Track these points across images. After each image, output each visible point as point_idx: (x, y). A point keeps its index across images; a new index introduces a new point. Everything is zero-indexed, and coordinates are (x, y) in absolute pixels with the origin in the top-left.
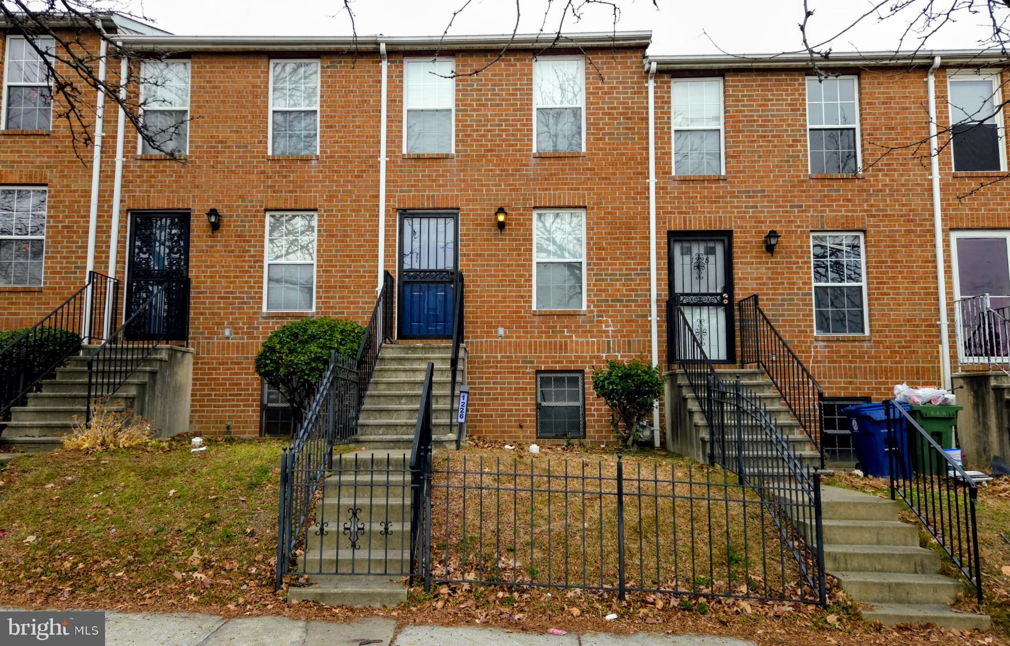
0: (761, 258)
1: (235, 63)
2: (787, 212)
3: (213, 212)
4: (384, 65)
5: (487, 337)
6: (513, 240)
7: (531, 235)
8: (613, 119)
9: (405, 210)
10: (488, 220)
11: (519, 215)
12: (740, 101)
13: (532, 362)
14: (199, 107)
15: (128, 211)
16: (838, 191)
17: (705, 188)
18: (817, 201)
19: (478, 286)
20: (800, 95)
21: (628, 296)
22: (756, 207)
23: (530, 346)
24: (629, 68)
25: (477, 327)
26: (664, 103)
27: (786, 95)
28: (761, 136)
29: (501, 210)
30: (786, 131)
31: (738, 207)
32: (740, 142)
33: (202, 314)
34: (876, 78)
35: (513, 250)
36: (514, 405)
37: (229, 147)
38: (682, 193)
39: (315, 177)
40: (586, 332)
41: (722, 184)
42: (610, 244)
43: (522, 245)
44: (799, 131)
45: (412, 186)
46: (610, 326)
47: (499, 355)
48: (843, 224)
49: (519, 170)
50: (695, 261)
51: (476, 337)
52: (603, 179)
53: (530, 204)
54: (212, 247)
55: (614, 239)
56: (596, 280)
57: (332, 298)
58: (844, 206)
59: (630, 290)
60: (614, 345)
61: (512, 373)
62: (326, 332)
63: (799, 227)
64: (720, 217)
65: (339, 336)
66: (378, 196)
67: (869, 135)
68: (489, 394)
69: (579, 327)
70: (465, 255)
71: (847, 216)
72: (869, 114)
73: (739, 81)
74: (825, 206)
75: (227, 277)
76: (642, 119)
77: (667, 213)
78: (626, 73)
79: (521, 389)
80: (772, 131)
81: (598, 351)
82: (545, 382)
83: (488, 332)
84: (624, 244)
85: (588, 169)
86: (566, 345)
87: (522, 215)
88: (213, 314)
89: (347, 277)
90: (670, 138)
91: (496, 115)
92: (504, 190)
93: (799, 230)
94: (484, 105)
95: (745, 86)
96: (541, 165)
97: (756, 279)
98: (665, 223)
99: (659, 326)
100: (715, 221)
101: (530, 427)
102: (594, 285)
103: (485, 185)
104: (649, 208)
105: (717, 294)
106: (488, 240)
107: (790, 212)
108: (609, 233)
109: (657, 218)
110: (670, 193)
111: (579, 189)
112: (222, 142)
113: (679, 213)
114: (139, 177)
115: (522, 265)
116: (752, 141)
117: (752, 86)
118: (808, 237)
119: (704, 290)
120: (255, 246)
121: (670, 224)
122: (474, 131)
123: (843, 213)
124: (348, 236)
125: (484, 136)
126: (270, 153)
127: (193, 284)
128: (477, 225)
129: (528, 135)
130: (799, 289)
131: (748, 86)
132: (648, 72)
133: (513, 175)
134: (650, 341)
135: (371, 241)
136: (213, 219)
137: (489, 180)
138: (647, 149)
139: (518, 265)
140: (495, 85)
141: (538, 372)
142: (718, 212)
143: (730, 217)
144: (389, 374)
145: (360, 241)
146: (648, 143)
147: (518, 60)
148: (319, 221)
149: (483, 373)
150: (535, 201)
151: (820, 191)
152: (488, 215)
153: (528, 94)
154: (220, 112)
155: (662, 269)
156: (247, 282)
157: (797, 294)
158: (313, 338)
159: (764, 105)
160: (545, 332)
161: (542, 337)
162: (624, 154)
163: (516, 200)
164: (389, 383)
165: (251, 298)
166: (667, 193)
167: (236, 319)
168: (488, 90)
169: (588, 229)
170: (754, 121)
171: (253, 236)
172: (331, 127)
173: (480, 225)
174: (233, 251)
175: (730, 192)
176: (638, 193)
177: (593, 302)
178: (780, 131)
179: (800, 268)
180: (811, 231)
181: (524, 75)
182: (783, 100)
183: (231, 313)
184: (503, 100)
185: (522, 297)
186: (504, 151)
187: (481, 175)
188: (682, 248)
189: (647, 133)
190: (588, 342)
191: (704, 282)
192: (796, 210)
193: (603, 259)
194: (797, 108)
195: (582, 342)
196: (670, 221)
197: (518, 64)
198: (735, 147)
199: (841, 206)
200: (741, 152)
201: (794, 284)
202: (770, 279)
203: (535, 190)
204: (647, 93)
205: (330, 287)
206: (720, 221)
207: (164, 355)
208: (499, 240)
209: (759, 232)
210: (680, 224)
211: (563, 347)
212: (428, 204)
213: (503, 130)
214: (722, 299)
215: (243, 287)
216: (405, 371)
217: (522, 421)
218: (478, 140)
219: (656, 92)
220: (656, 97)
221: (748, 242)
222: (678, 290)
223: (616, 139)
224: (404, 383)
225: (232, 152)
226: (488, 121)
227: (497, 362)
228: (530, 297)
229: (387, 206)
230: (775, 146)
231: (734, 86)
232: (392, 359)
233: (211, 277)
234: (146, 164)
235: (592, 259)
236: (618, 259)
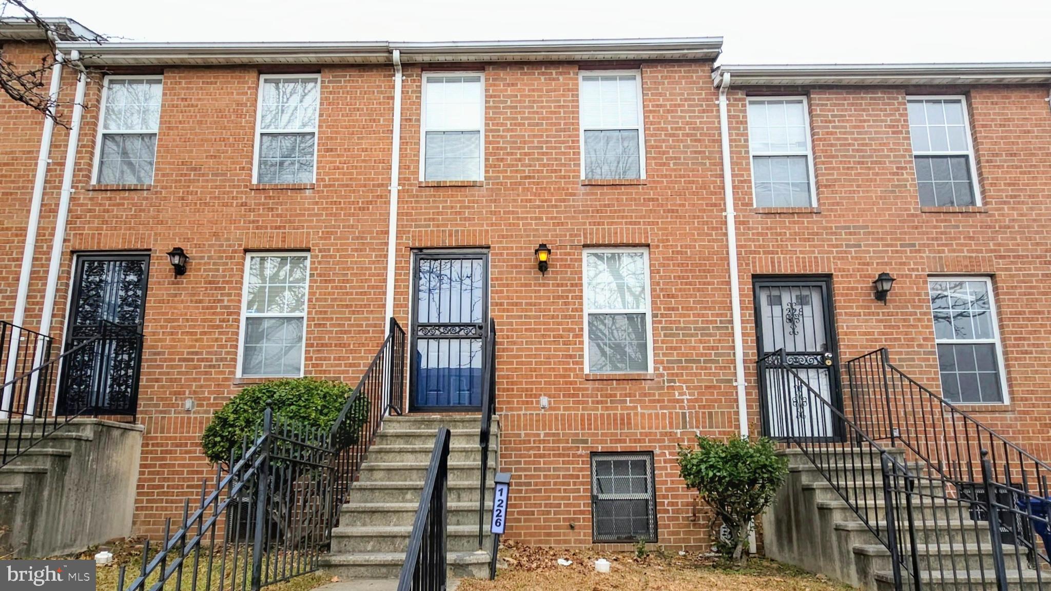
0: (869, 307)
1: (217, 77)
2: (897, 252)
3: (178, 252)
4: (398, 78)
5: (526, 409)
6: (558, 285)
7: (580, 279)
8: (678, 141)
9: (421, 249)
10: (526, 260)
11: (566, 254)
12: (830, 122)
13: (586, 442)
14: (169, 129)
15: (73, 252)
16: (958, 227)
17: (794, 223)
18: (933, 239)
19: (514, 343)
20: (901, 115)
21: (706, 355)
22: (860, 246)
23: (583, 420)
24: (694, 83)
25: (513, 396)
26: (739, 124)
27: (885, 115)
28: (859, 163)
29: (543, 247)
30: (889, 156)
31: (837, 246)
32: (833, 168)
33: (157, 380)
34: (988, 97)
35: (559, 297)
36: (563, 498)
37: (203, 175)
38: (767, 229)
39: (309, 209)
40: (654, 401)
41: (815, 218)
42: (680, 290)
43: (570, 291)
44: (904, 156)
45: (429, 220)
46: (684, 394)
47: (542, 433)
48: (967, 266)
49: (564, 200)
50: (785, 313)
51: (511, 409)
52: (669, 211)
53: (579, 241)
54: (176, 295)
55: (686, 284)
56: (665, 335)
57: (325, 359)
58: (966, 245)
59: (709, 348)
60: (691, 418)
61: (559, 455)
62: (300, 397)
63: (913, 270)
64: (816, 258)
65: (319, 403)
66: (387, 232)
67: (987, 161)
68: (529, 484)
69: (645, 395)
70: (497, 304)
71: (970, 257)
72: (985, 137)
73: (828, 99)
74: (943, 245)
75: (192, 334)
76: (714, 141)
77: (751, 252)
78: (692, 89)
79: (572, 476)
80: (871, 156)
81: (671, 427)
82: (603, 467)
83: (527, 403)
84: (699, 290)
85: (649, 200)
86: (629, 419)
87: (569, 254)
88: (171, 380)
89: (346, 332)
90: (748, 164)
91: (534, 136)
92: (545, 224)
93: (914, 274)
94: (520, 125)
95: (835, 105)
96: (592, 194)
97: (865, 334)
98: (747, 264)
99: (747, 394)
100: (810, 262)
101: (585, 527)
102: (663, 342)
103: (522, 219)
104: (727, 247)
105: (818, 354)
106: (526, 285)
107: (902, 252)
108: (679, 277)
109: (738, 259)
110: (753, 228)
111: (639, 223)
112: (195, 169)
113: (765, 253)
114: (90, 211)
115: (570, 317)
116: (848, 168)
117: (843, 105)
118: (925, 282)
119: (800, 349)
120: (229, 295)
121: (754, 266)
122: (508, 154)
123: (966, 254)
124: (348, 281)
125: (520, 160)
126: (255, 181)
127: (148, 341)
128: (512, 266)
129: (574, 160)
130: (920, 346)
131: (839, 105)
132: (718, 87)
133: (556, 206)
134: (737, 413)
135: (377, 287)
136: (176, 260)
137: (528, 212)
138: (722, 176)
139: (565, 317)
140: (534, 102)
141: (594, 454)
142: (813, 252)
143: (828, 258)
144: (391, 455)
145: (363, 287)
146: (722, 170)
147: (561, 73)
148: (312, 263)
149: (521, 456)
150: (585, 238)
151: (935, 227)
152: (526, 254)
153: (573, 112)
154: (196, 134)
155: (748, 322)
156: (217, 340)
157: (918, 353)
158: (281, 404)
159: (859, 127)
160: (602, 402)
161: (597, 409)
162: (693, 182)
163: (561, 236)
164: (389, 470)
165: (222, 360)
166: (749, 229)
167: (201, 387)
168: (525, 107)
169: (651, 272)
170: (849, 145)
171: (227, 282)
172: (331, 150)
173: (516, 267)
174: (201, 301)
175: (826, 228)
176: (713, 229)
177: (662, 362)
178: (882, 156)
179: (919, 320)
180: (929, 275)
181: (569, 90)
182: (882, 121)
183: (195, 380)
184: (543, 119)
185: (571, 356)
186: (545, 177)
187: (516, 207)
188: (769, 296)
189: (721, 158)
190: (657, 415)
191: (799, 338)
192: (908, 249)
193: (673, 309)
194: (900, 129)
195: (650, 415)
196: (754, 263)
197: (561, 78)
198: (829, 174)
199: (962, 245)
200: (836, 180)
201: (913, 340)
202: (883, 334)
203: (584, 224)
204: (718, 111)
205: (322, 345)
206: (816, 262)
207: (88, 433)
208: (540, 285)
209: (865, 276)
210: (767, 266)
211: (625, 421)
212: (451, 240)
213: (543, 154)
214: (824, 359)
215: (212, 347)
216: (413, 452)
217: (574, 519)
218: (513, 166)
219: (729, 111)
220: (729, 117)
221: (853, 289)
222: (768, 348)
223: (682, 164)
224: (411, 469)
225: (207, 181)
226: (525, 142)
227: (540, 441)
228: (582, 356)
229: (397, 244)
230: (877, 174)
231: (822, 105)
232: (398, 436)
233: (172, 334)
234: (100, 195)
235: (659, 309)
236: (692, 309)
